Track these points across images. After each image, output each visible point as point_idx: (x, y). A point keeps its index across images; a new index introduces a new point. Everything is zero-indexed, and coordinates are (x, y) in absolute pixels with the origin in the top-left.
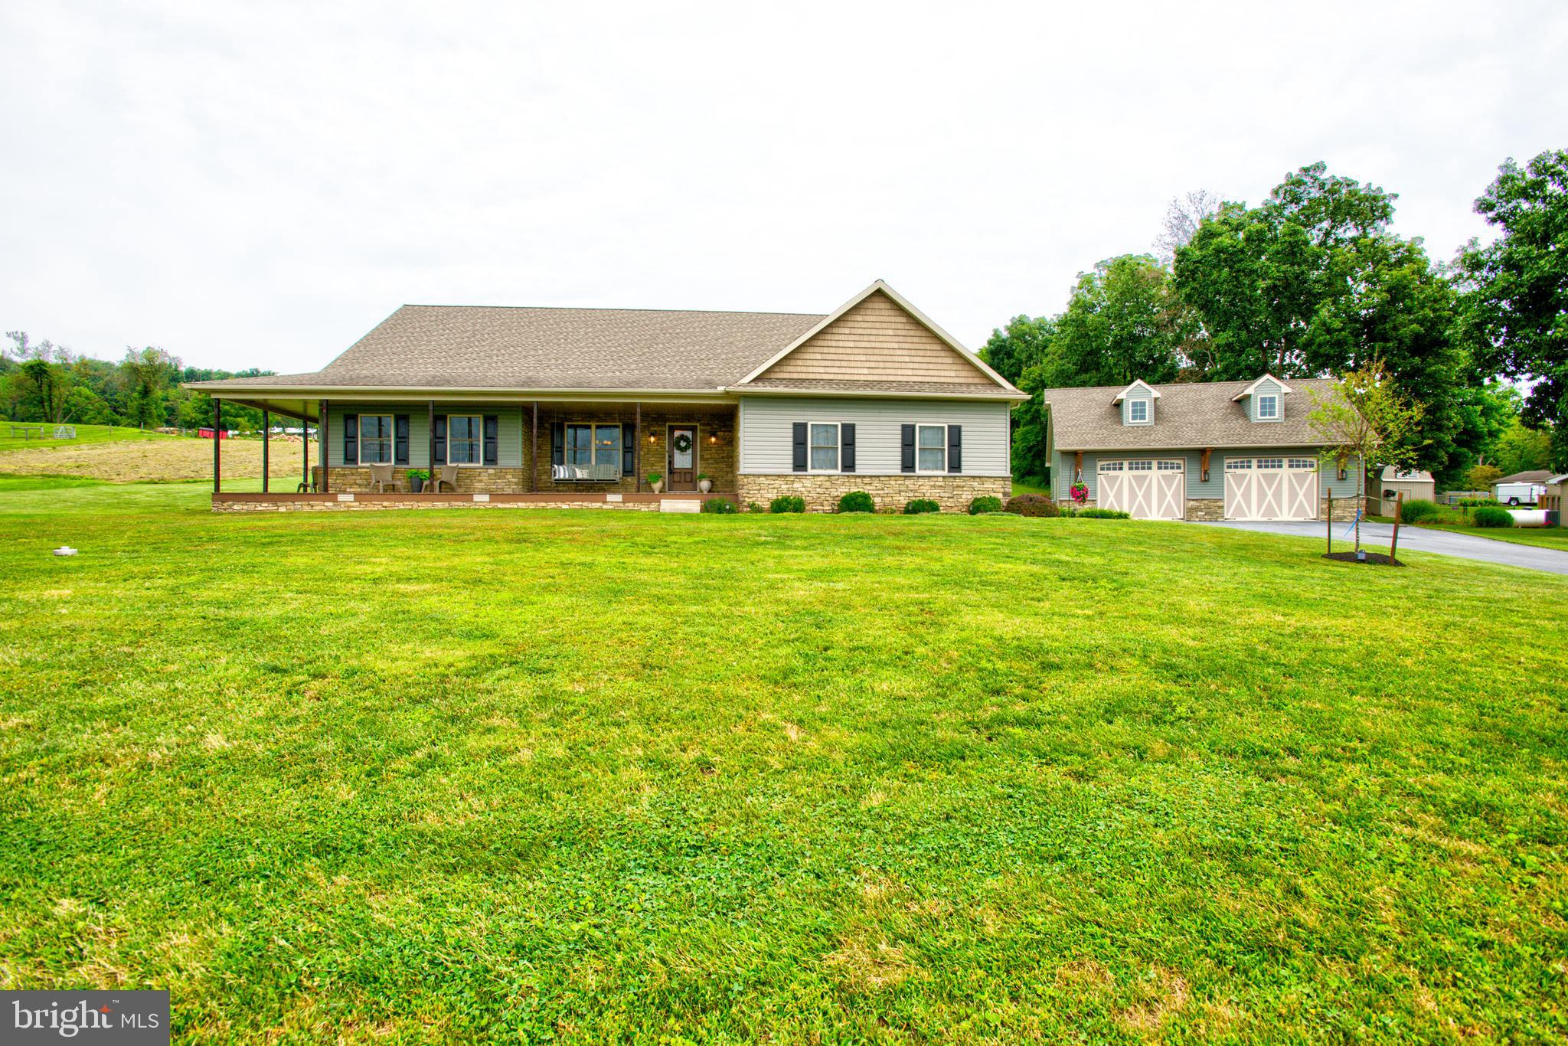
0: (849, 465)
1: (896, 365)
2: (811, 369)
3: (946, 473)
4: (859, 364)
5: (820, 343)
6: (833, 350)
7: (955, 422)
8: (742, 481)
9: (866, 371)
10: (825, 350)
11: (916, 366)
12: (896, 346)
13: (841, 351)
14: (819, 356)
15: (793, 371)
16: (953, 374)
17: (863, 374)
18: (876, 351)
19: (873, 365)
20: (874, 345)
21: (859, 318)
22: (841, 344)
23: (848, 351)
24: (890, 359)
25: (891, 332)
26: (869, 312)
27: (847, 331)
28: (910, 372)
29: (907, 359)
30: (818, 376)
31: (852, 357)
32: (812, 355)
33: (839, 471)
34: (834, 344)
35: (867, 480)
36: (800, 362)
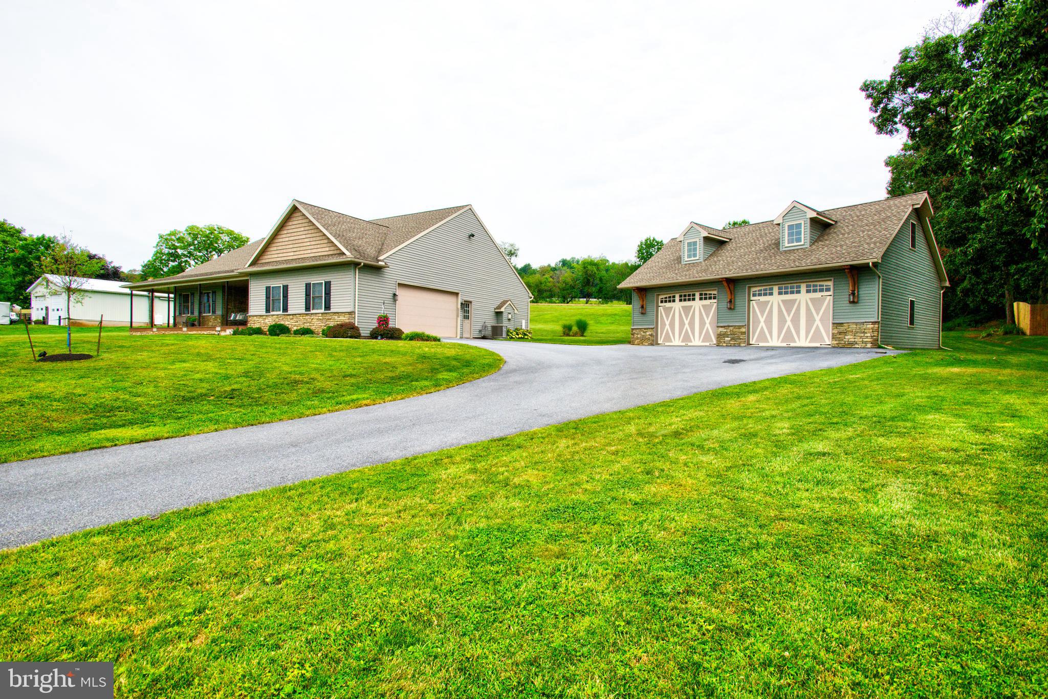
0: (285, 309)
1: (304, 248)
2: (273, 256)
3: (323, 311)
4: (290, 250)
5: (276, 241)
6: (280, 244)
7: (328, 279)
8: (250, 319)
9: (292, 254)
10: (278, 244)
11: (312, 247)
12: (304, 236)
13: (283, 244)
14: (275, 249)
15: (268, 258)
16: (327, 249)
17: (290, 256)
18: (297, 242)
19: (295, 250)
20: (296, 238)
21: (290, 223)
22: (284, 240)
23: (286, 243)
24: (302, 245)
25: (302, 229)
26: (295, 219)
27: (285, 232)
28: (309, 251)
29: (308, 244)
30: (275, 260)
31: (287, 247)
32: (273, 248)
33: (281, 312)
34: (281, 240)
35: (291, 317)
36: (269, 253)
